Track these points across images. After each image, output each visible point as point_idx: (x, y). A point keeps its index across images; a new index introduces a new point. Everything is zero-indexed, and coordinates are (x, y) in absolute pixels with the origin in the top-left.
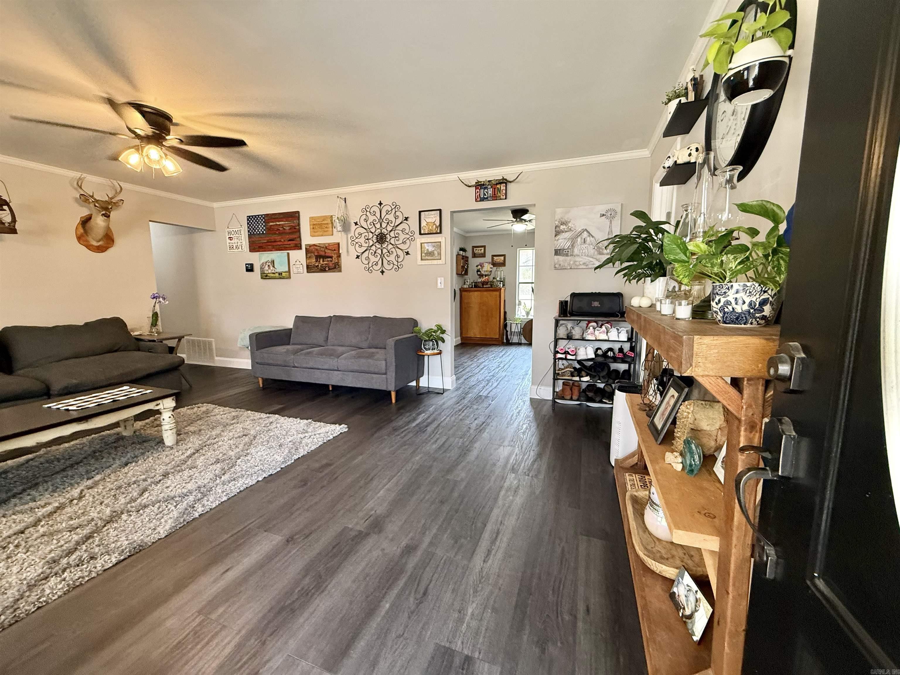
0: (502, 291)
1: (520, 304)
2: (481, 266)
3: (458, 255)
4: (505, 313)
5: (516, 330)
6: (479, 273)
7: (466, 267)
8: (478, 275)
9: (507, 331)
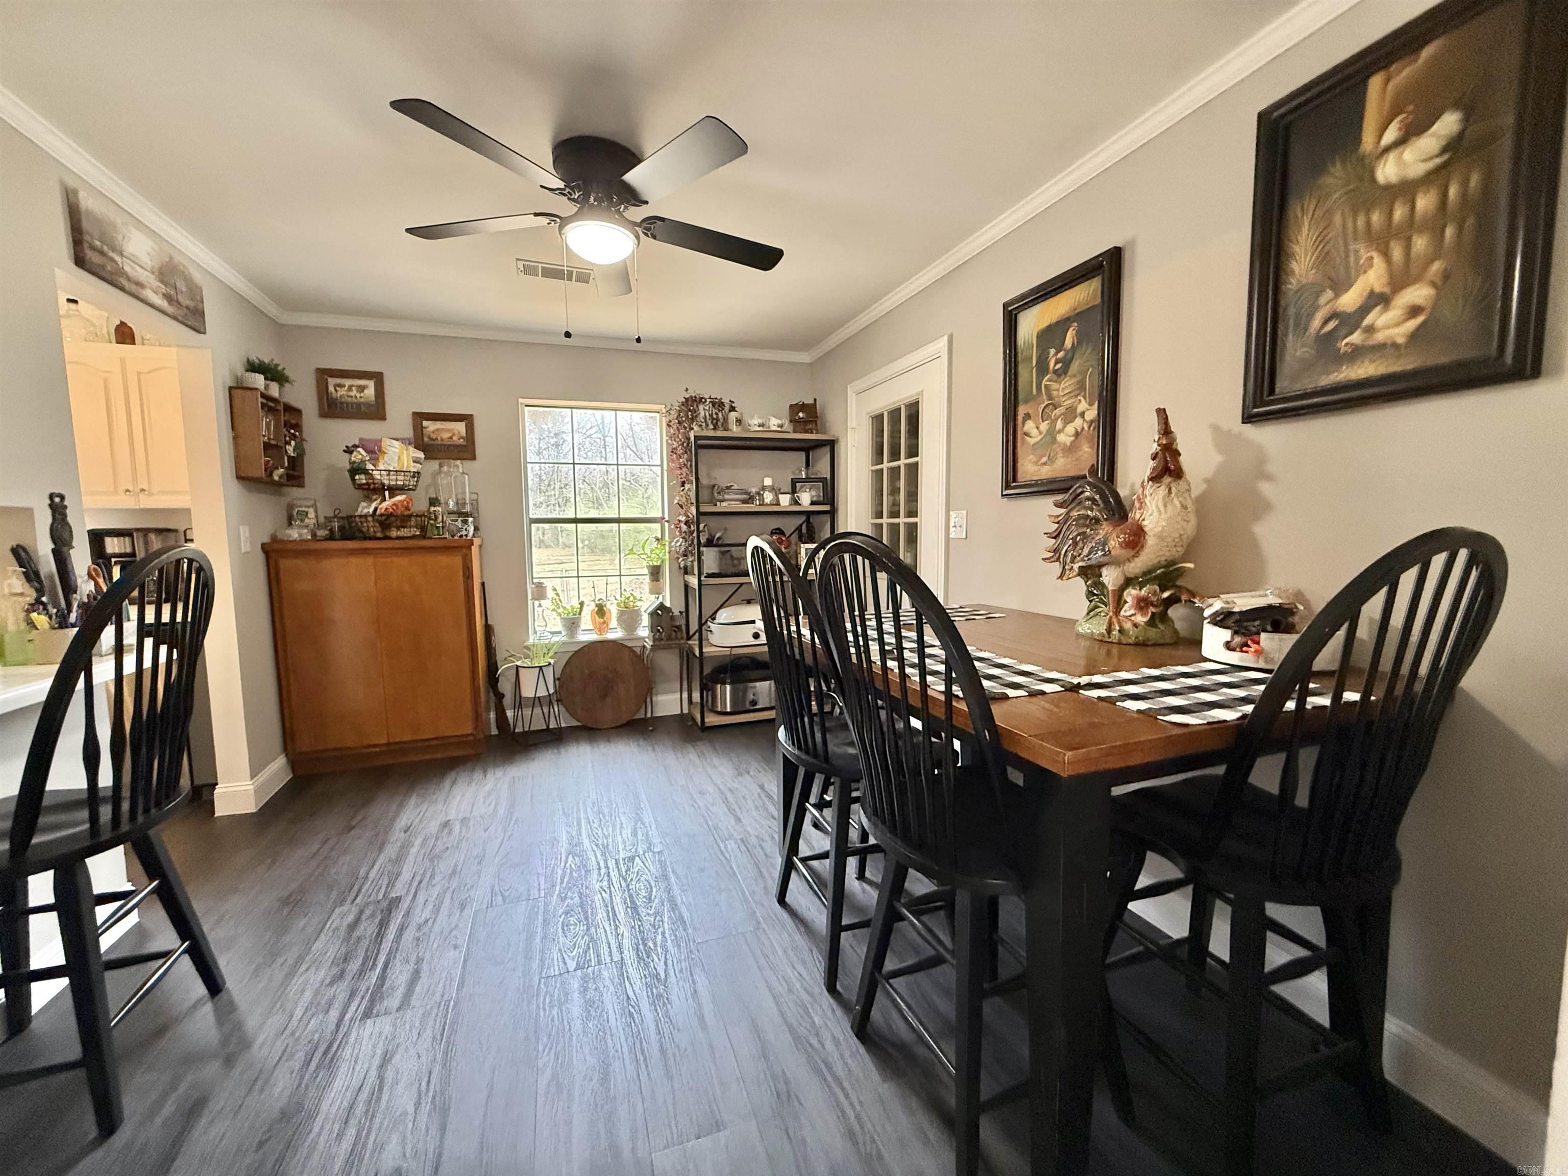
0: (475, 549)
1: (540, 592)
2: (370, 452)
3: (236, 390)
4: (488, 630)
5: (542, 693)
6: (361, 479)
7: (290, 449)
8: (360, 487)
9: (500, 697)
